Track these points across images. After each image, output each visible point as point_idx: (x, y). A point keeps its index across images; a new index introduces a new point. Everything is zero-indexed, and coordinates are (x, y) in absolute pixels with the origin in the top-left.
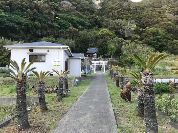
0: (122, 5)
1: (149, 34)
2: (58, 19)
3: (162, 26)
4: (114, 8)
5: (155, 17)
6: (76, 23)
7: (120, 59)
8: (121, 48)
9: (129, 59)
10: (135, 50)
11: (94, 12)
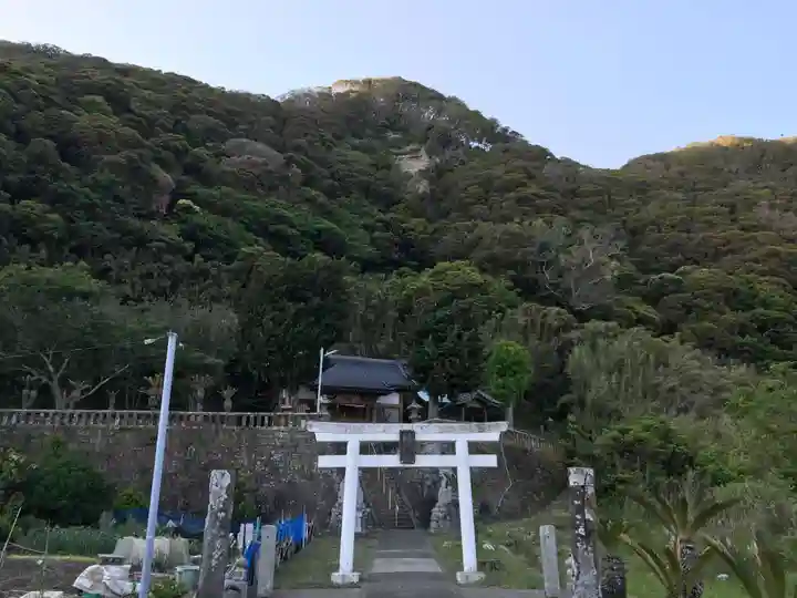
0: (534, 172)
1: (708, 297)
2: (188, 209)
3: (759, 266)
4: (497, 183)
5: (711, 225)
6: (293, 235)
7: (566, 436)
8: (563, 365)
9: (647, 428)
10: (661, 378)
11: (399, 202)
